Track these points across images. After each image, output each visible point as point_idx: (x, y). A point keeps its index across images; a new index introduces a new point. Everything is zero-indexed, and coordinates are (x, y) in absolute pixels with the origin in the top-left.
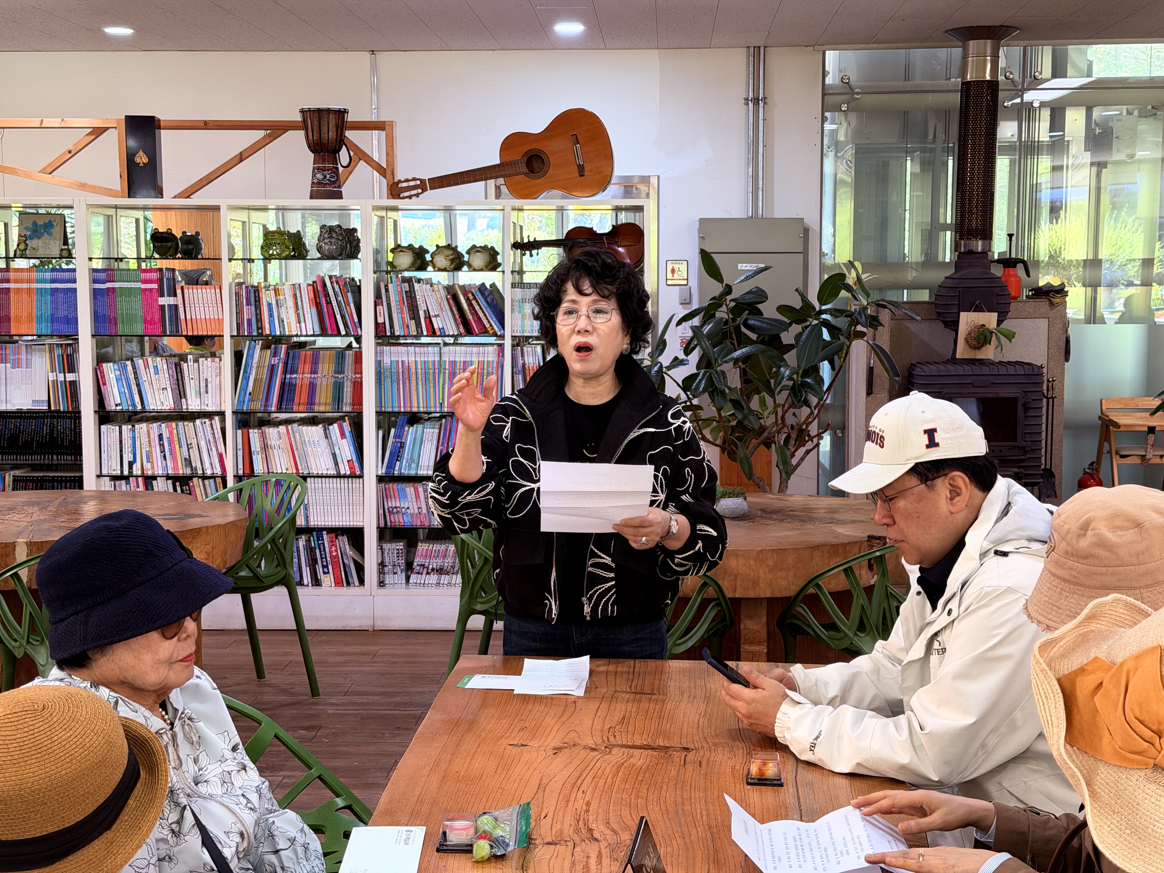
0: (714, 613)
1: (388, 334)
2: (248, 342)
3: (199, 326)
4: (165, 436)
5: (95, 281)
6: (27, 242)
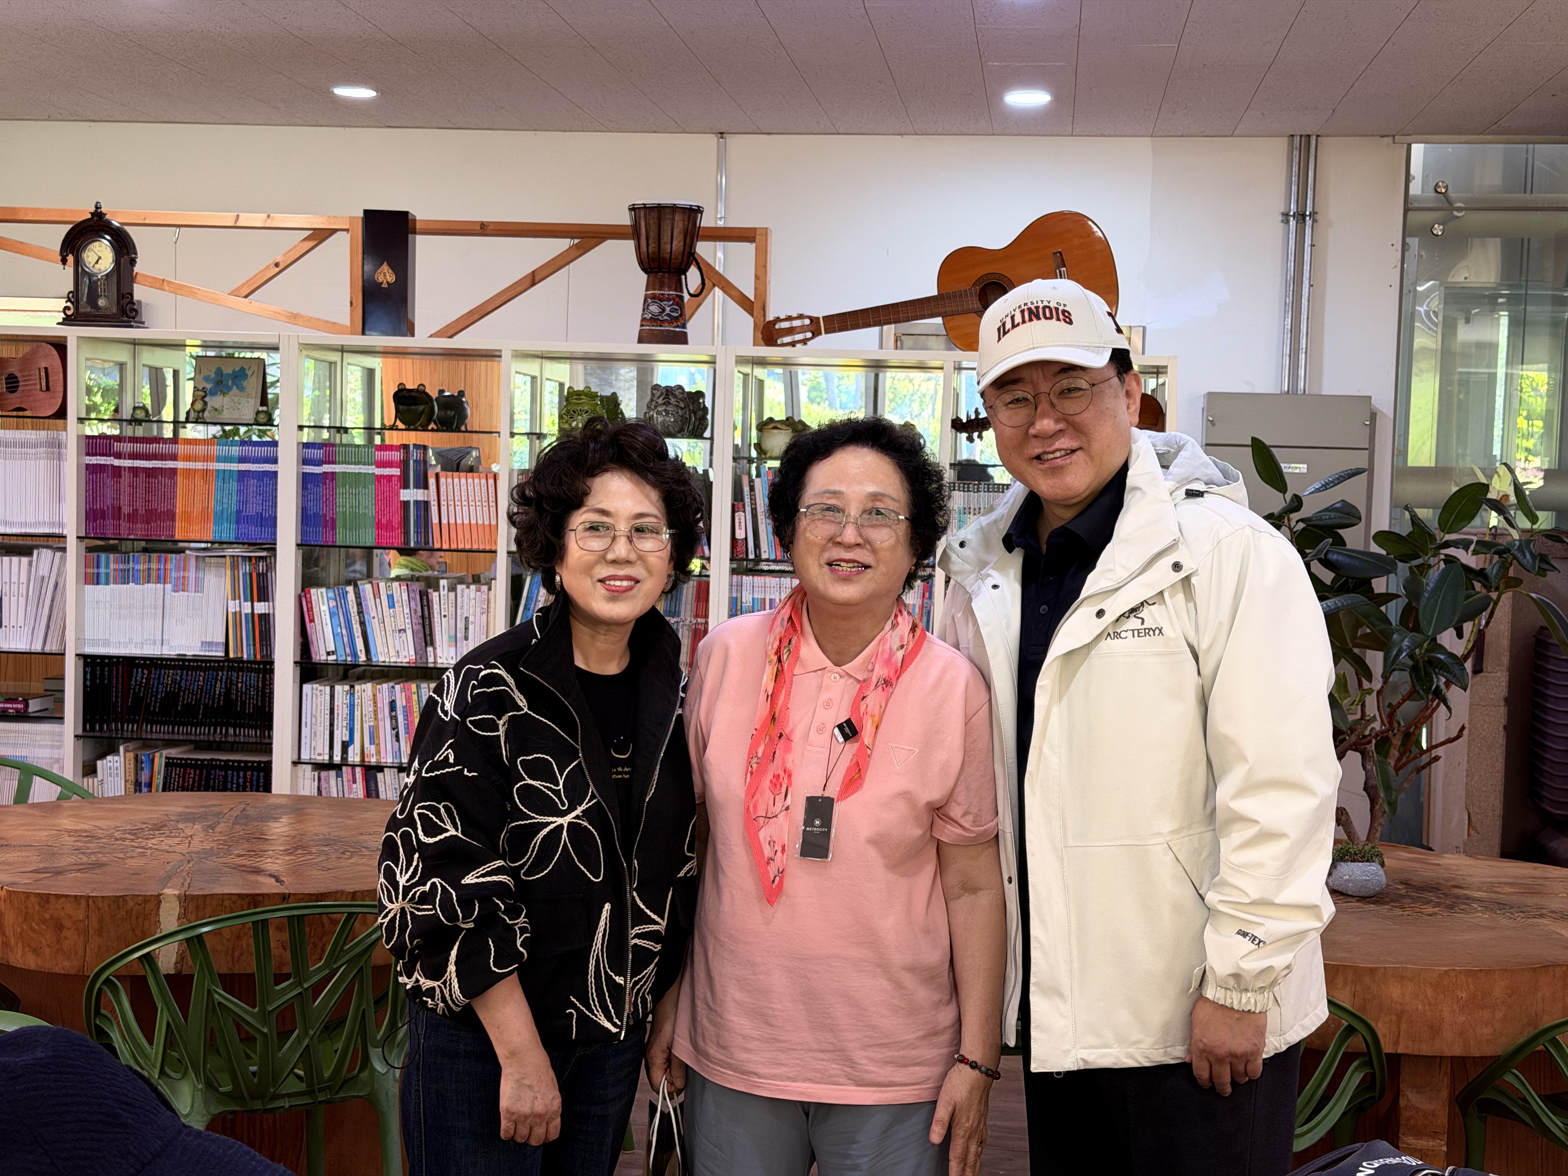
0: (1357, 1078)
1: (751, 556)
3: (460, 536)
4: (400, 703)
5: (305, 462)
6: (206, 399)
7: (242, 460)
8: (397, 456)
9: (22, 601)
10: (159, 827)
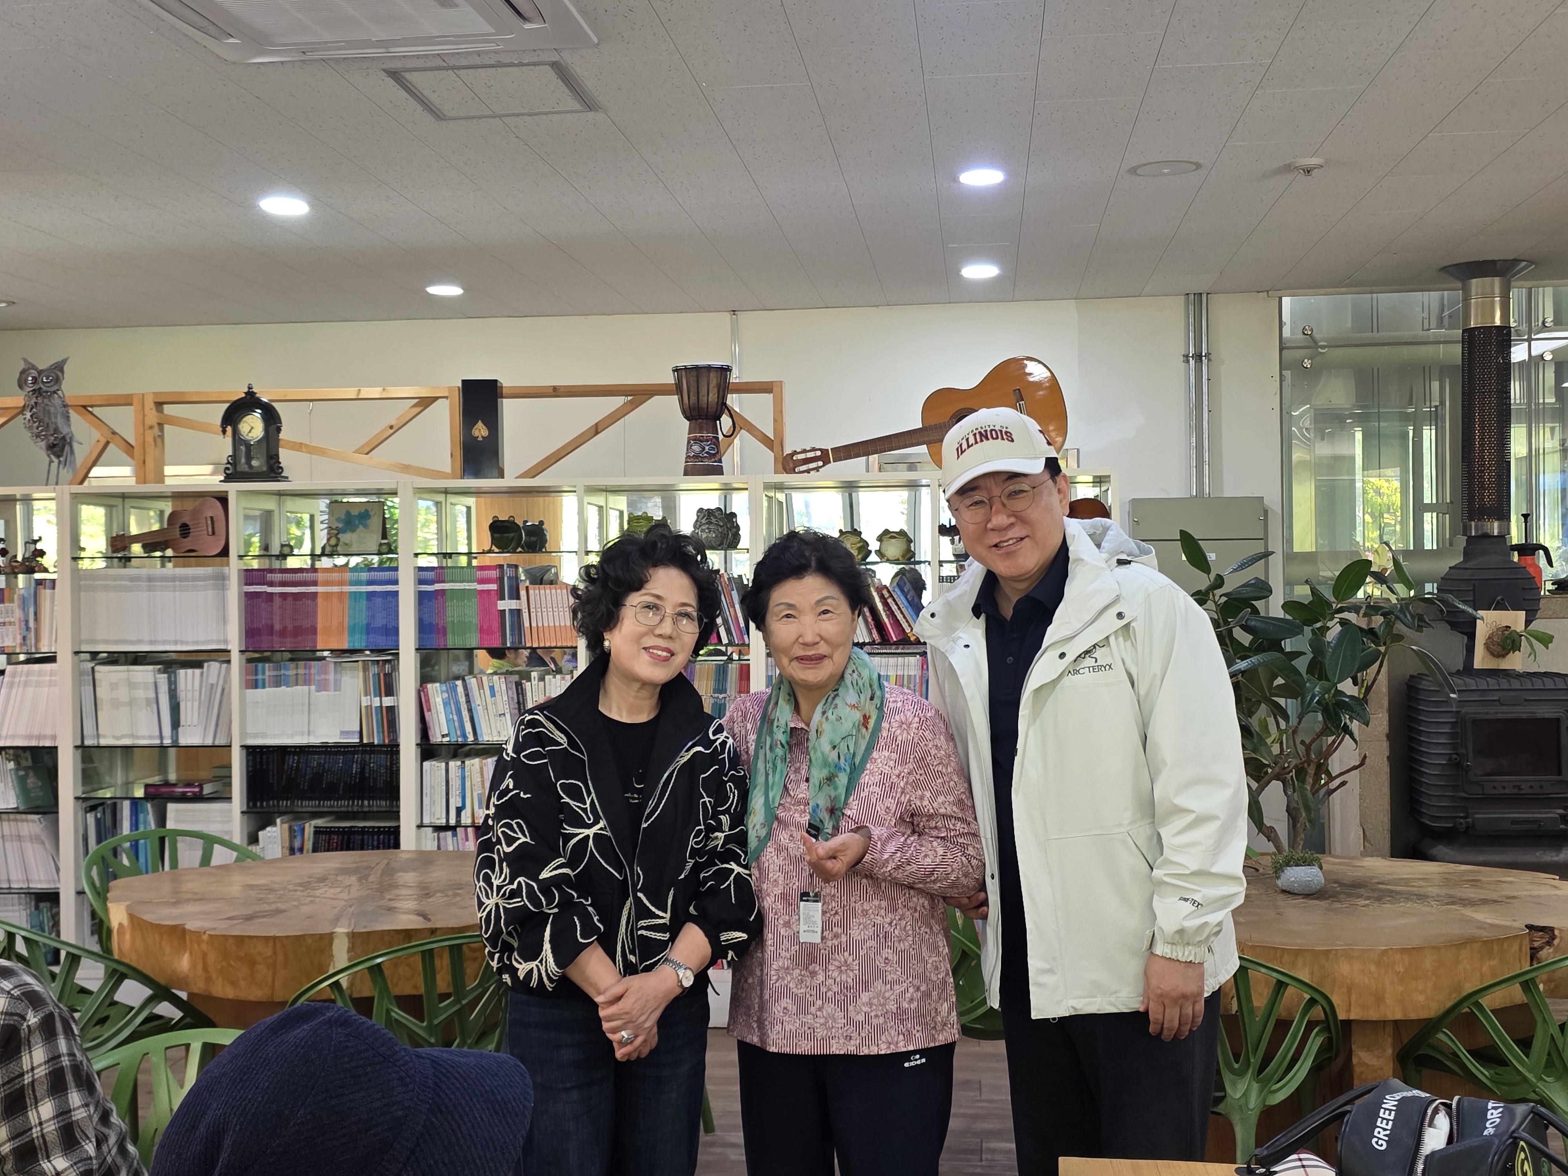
0: (1319, 1041)
3: (547, 635)
5: (421, 582)
6: (339, 536)
7: (370, 583)
8: (494, 574)
9: (196, 704)
10: (323, 879)
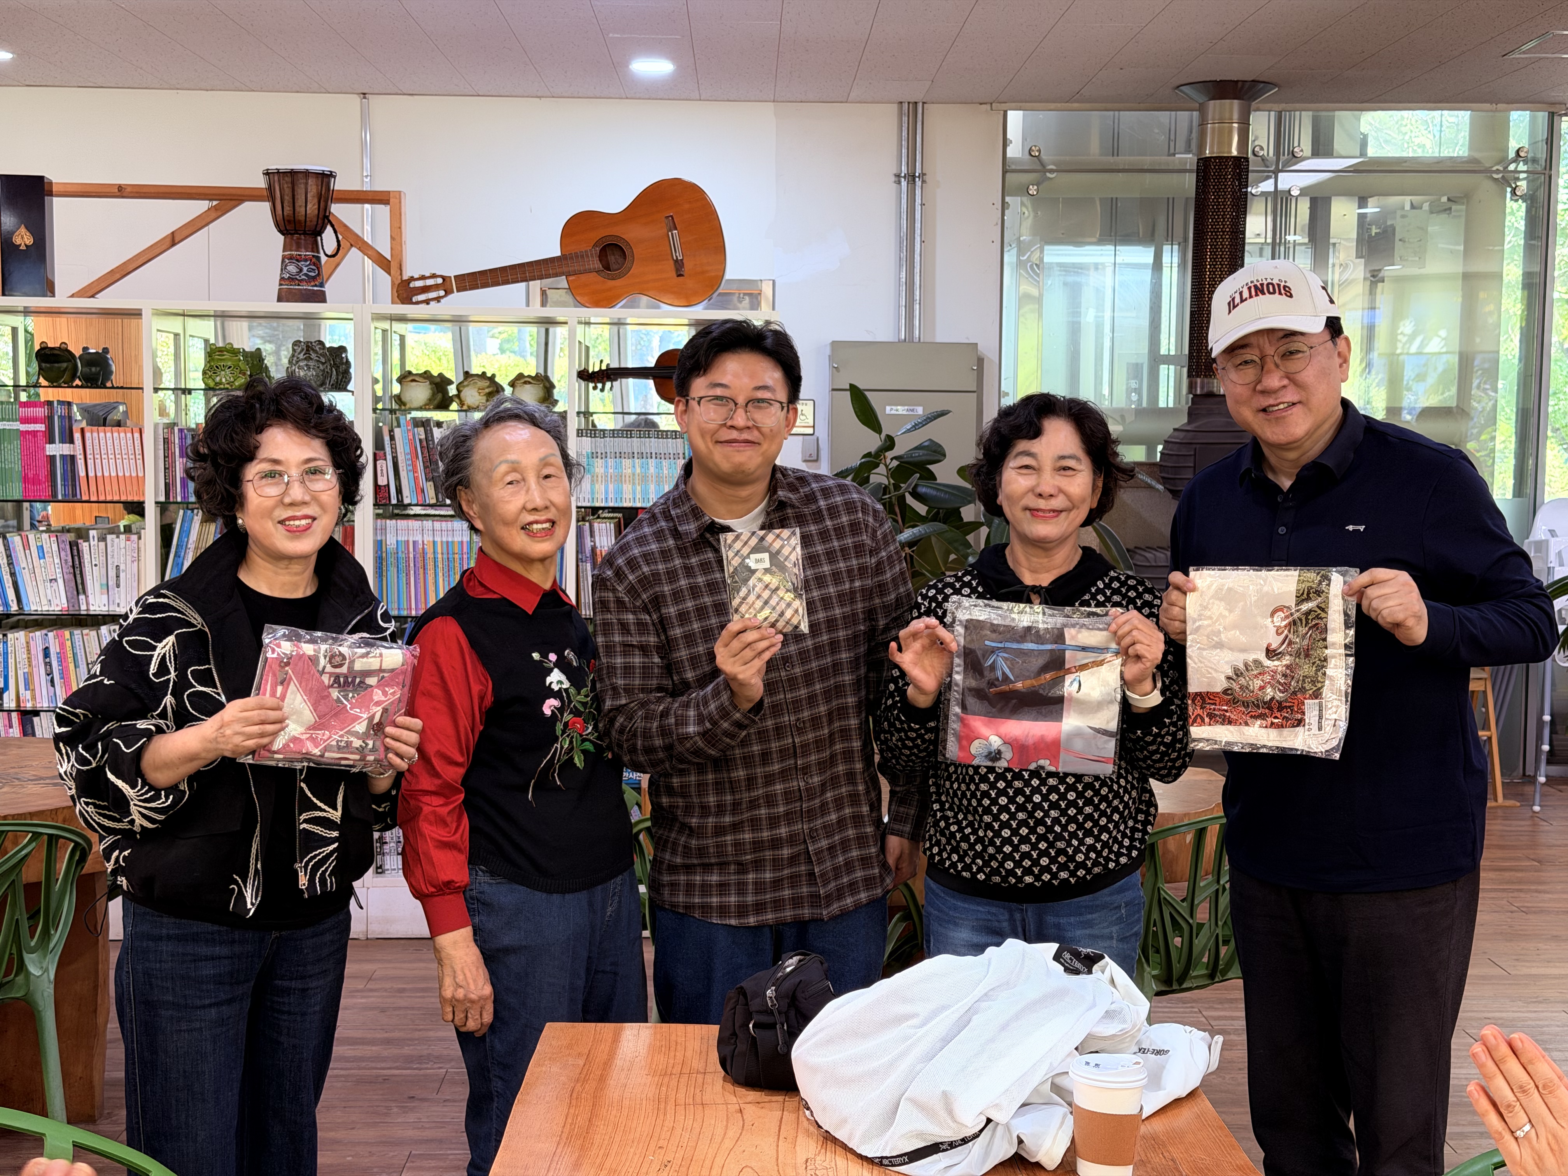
0: (900, 928)
1: (394, 501)
2: (181, 512)
3: (108, 488)
4: (53, 651)
8: (41, 412)
